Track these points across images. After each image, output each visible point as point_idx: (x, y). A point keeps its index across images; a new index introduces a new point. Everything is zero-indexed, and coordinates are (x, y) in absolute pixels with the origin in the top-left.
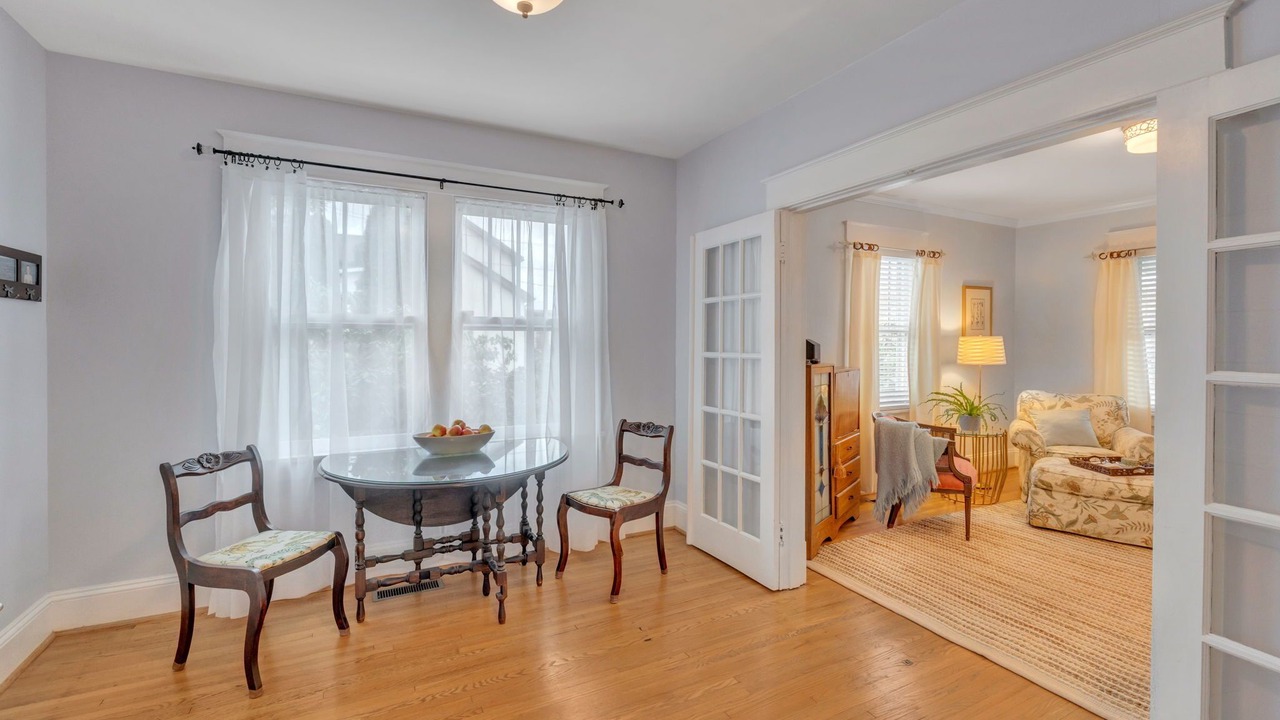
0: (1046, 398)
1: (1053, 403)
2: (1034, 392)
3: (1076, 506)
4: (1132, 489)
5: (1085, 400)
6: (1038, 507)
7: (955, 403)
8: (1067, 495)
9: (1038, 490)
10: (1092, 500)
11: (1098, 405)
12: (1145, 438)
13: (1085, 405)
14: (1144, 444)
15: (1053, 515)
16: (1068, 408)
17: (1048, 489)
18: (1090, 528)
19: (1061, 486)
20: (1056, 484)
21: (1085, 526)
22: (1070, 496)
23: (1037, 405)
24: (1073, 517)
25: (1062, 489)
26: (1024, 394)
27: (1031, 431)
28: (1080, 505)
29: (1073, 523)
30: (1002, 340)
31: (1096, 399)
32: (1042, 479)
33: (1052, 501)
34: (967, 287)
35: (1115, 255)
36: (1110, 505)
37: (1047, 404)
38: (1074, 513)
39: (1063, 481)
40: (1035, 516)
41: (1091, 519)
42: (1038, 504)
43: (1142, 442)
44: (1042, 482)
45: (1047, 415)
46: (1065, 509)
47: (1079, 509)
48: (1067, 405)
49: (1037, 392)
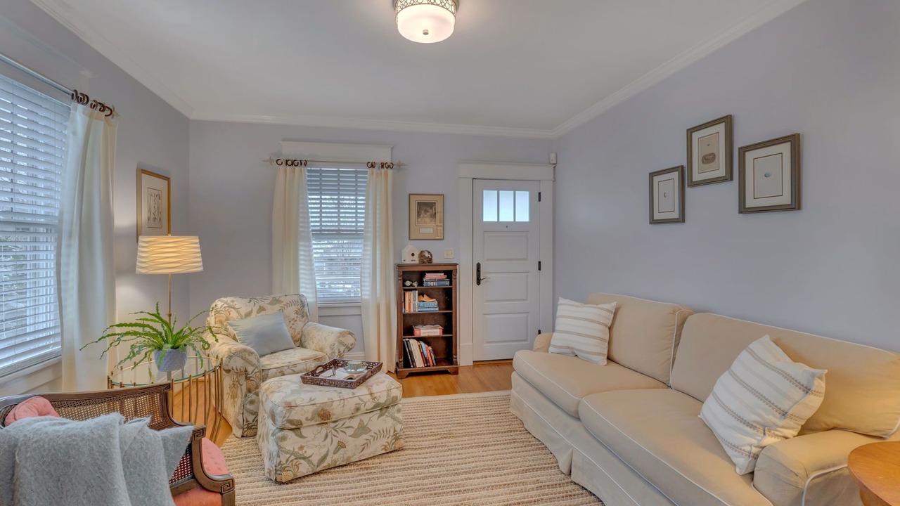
0: (241, 304)
1: (249, 310)
2: (229, 300)
3: (327, 436)
4: (374, 398)
5: (276, 301)
6: (288, 455)
7: (147, 334)
8: (316, 428)
9: (286, 433)
10: (340, 423)
11: (288, 305)
12: (341, 333)
13: (277, 307)
14: (341, 339)
15: (304, 458)
16: (263, 313)
17: (296, 427)
18: (339, 457)
19: (312, 419)
20: (307, 419)
21: (336, 456)
22: (320, 428)
23: (234, 314)
24: (324, 451)
25: (313, 423)
26: (219, 303)
27: (245, 350)
28: (330, 434)
29: (323, 459)
30: (198, 241)
31: (285, 300)
32: (290, 418)
33: (301, 442)
34: (142, 171)
35: (290, 163)
36: (355, 423)
37: (243, 311)
38: (324, 446)
39: (313, 413)
40: (284, 469)
41: (341, 445)
42: (287, 453)
43: (339, 337)
44: (290, 422)
45: (248, 324)
46: (315, 444)
47: (329, 439)
48: (261, 309)
49: (232, 299)
